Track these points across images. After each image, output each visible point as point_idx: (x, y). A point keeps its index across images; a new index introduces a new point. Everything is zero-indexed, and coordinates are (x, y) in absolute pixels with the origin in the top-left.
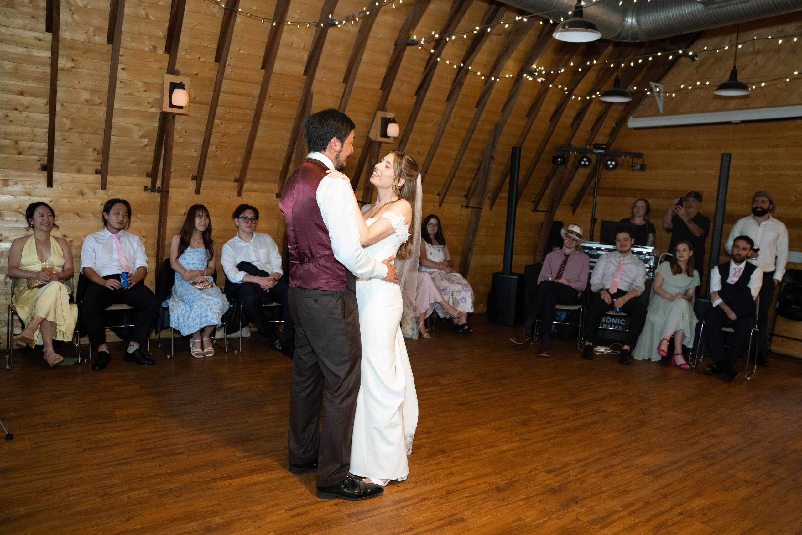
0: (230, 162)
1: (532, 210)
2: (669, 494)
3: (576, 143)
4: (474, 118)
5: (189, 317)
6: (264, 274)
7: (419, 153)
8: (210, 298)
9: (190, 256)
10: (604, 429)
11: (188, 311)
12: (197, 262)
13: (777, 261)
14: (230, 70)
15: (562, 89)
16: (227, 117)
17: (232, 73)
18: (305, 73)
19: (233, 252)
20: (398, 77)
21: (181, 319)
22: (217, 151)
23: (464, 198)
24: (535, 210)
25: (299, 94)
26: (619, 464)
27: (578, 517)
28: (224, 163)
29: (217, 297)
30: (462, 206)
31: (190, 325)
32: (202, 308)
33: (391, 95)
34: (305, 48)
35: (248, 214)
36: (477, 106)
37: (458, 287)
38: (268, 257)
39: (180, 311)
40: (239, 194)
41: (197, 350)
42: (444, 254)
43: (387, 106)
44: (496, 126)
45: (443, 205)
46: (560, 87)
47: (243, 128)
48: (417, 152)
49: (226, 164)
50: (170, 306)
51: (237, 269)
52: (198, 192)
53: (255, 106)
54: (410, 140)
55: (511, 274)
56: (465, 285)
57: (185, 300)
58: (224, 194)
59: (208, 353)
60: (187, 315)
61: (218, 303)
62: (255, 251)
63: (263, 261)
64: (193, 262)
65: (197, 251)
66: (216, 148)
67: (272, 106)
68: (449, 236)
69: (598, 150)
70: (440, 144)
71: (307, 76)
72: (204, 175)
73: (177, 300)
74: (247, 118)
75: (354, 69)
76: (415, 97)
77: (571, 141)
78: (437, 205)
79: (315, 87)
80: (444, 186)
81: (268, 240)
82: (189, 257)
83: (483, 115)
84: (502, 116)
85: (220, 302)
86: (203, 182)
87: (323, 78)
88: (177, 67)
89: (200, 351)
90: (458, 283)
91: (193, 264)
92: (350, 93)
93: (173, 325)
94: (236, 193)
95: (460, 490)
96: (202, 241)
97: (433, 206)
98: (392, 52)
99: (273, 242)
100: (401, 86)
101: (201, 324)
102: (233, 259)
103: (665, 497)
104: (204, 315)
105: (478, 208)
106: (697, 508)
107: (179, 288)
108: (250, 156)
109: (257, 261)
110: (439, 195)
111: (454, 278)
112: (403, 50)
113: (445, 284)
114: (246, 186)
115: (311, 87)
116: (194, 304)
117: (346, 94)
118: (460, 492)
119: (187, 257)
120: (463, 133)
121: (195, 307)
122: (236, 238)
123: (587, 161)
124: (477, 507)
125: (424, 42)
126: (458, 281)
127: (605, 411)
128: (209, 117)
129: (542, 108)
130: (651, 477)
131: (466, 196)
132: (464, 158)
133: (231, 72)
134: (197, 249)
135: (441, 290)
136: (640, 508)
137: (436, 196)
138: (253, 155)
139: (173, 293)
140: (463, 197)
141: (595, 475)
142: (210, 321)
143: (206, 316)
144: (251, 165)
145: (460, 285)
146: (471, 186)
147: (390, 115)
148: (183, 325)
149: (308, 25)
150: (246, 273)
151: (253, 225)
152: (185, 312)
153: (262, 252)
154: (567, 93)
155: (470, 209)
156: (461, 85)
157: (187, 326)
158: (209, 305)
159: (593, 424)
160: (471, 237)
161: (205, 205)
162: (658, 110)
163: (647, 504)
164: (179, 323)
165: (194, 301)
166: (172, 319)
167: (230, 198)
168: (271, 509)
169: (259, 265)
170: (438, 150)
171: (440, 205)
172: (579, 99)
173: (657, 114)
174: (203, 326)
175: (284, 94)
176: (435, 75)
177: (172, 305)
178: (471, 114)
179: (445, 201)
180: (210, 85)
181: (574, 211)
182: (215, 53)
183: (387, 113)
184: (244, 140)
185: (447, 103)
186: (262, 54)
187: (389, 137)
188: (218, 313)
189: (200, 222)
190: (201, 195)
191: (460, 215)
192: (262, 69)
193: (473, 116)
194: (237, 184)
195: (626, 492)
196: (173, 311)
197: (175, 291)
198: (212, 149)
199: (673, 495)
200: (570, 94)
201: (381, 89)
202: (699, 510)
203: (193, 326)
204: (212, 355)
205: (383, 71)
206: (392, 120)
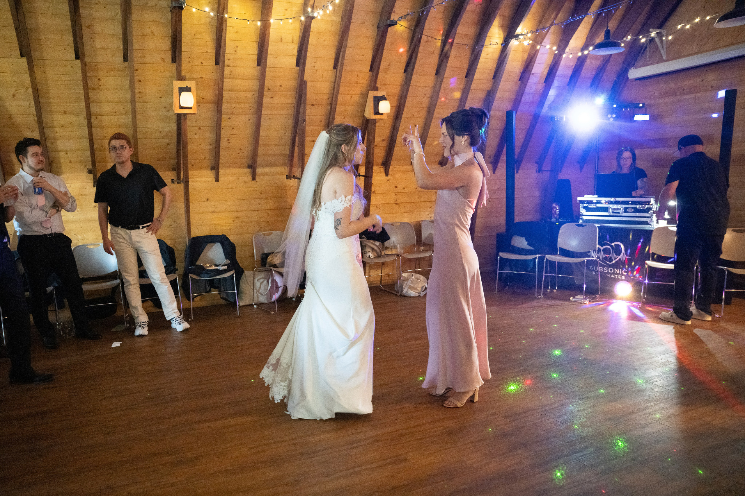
0: (242, 151)
1: (536, 171)
16: (233, 112)
18: (298, 64)
22: (228, 143)
25: (294, 84)
33: (381, 75)
34: (294, 42)
36: (467, 76)
40: (254, 178)
44: (489, 93)
46: (548, 47)
49: (239, 153)
52: (217, 180)
53: (256, 99)
66: (228, 140)
67: (271, 98)
71: (299, 67)
72: (220, 165)
74: (251, 110)
75: (342, 54)
76: (405, 74)
79: (308, 76)
83: (474, 84)
84: (494, 82)
86: (220, 171)
87: (314, 67)
88: (183, 74)
92: (341, 78)
94: (251, 178)
98: (375, 35)
100: (389, 66)
108: (258, 143)
112: (385, 32)
114: (259, 170)
115: (304, 75)
117: (337, 80)
128: (216, 114)
129: (533, 72)
138: (260, 143)
144: (260, 151)
147: (380, 94)
154: (556, 52)
156: (447, 58)
162: (662, 56)
167: (246, 183)
172: (571, 56)
173: (660, 61)
175: (281, 86)
176: (420, 52)
178: (461, 84)
182: (214, 59)
183: (379, 92)
184: (251, 130)
185: (436, 77)
186: (256, 52)
187: (382, 114)
190: (220, 182)
192: (257, 66)
193: (464, 86)
194: (251, 170)
198: (223, 141)
201: (370, 70)
205: (370, 53)
206: (383, 98)
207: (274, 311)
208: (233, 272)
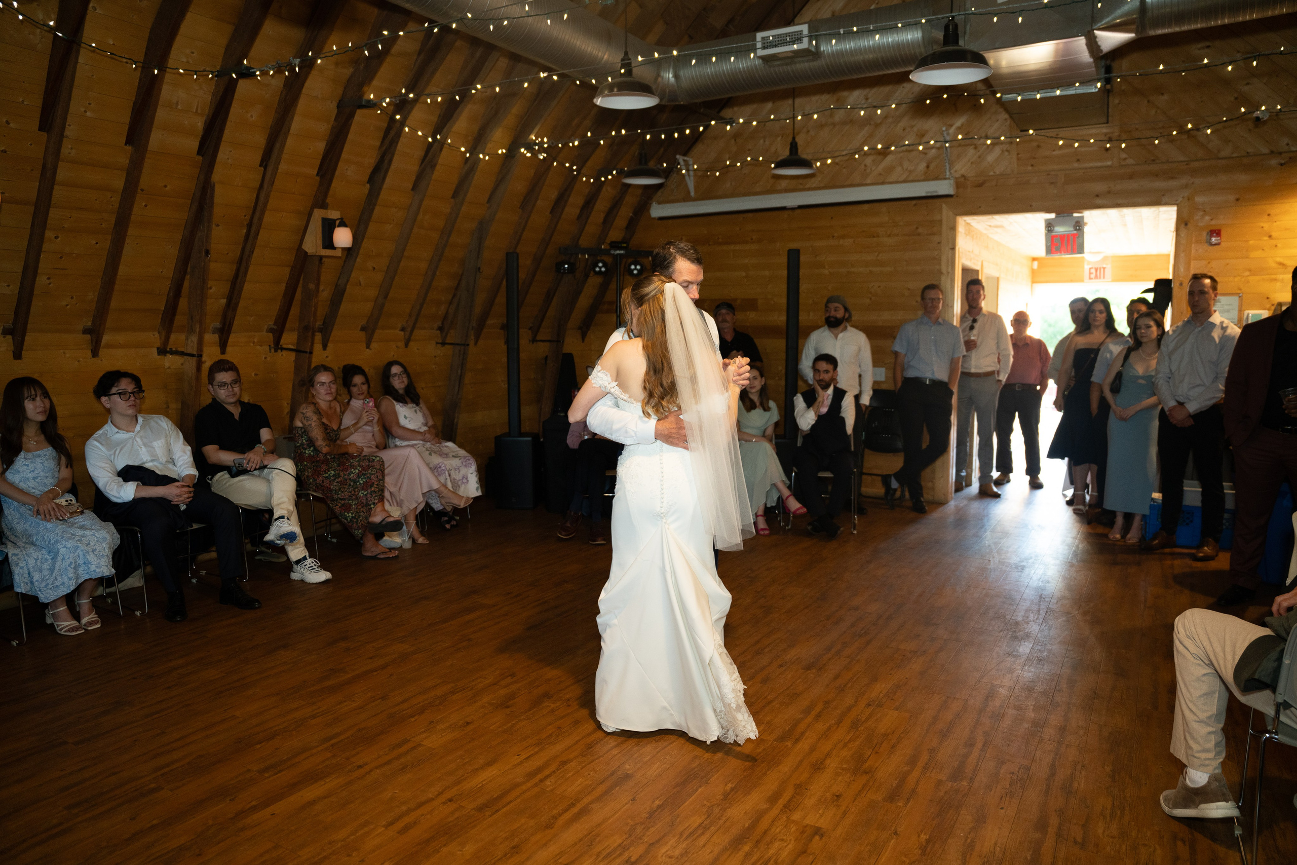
0: (74, 301)
1: (530, 341)
3: (584, 242)
4: (451, 214)
5: (52, 570)
6: (166, 480)
7: (374, 269)
8: (87, 532)
9: (28, 465)
11: (46, 560)
12: (42, 474)
13: (862, 381)
14: (70, 147)
15: (570, 168)
16: (66, 226)
17: (74, 151)
18: (200, 152)
19: (108, 453)
20: (344, 155)
21: (36, 576)
22: (50, 284)
23: (438, 332)
24: (534, 340)
25: (190, 185)
28: (64, 303)
29: (100, 530)
30: (437, 343)
31: (57, 584)
32: (76, 551)
33: (334, 184)
34: (199, 111)
35: (126, 385)
36: (454, 196)
37: (455, 462)
38: (169, 451)
39: (31, 562)
40: (95, 353)
41: (67, 623)
42: (423, 417)
43: (329, 199)
45: (411, 343)
46: (567, 165)
47: (97, 243)
49: (67, 305)
50: (10, 555)
51: (121, 479)
52: (18, 355)
53: (117, 205)
54: (362, 251)
55: (521, 435)
56: (465, 457)
57: (38, 543)
58: (67, 355)
59: (91, 623)
60: (48, 567)
61: (105, 539)
62: (145, 445)
63: (163, 459)
64: (35, 475)
65: (39, 456)
66: (49, 279)
67: (146, 206)
68: (423, 389)
69: (616, 250)
70: (405, 254)
71: (202, 156)
72: (29, 326)
73: (21, 544)
74: (103, 225)
75: (278, 145)
76: (369, 186)
77: (578, 239)
78: (402, 344)
79: (217, 175)
80: (411, 316)
81: (165, 424)
82: (26, 467)
83: (465, 209)
85: (107, 536)
86: (26, 338)
87: (228, 159)
89: (74, 623)
90: (453, 456)
91: (34, 478)
92: (273, 182)
93: (21, 587)
94: (89, 353)
96: (42, 437)
97: (397, 347)
98: (333, 119)
99: (174, 427)
100: (348, 170)
101: (77, 578)
102: (110, 463)
104: (81, 562)
105: (464, 345)
107: (18, 523)
109: (152, 461)
110: (403, 329)
111: (445, 450)
112: (352, 115)
113: (436, 460)
114: (106, 338)
115: (212, 174)
116: (60, 546)
117: (265, 186)
119: (21, 469)
120: (437, 236)
121: (63, 551)
122: (109, 428)
123: (603, 266)
125: (387, 104)
126: (454, 454)
128: (32, 225)
129: (542, 194)
131: (440, 329)
132: (438, 273)
133: (71, 149)
134: (38, 452)
135: (435, 470)
137: (400, 332)
138: (116, 287)
139: (8, 533)
140: (437, 330)
142: (95, 571)
143: (84, 563)
144: (114, 304)
145: (458, 459)
146: (447, 313)
148: (43, 584)
149: (210, 76)
150: (137, 483)
151: (138, 401)
152: (42, 563)
153: (159, 445)
154: (575, 173)
155: (447, 347)
156: (434, 166)
157: (50, 587)
158: (88, 544)
160: (457, 388)
161: (36, 376)
164: (32, 583)
165: (57, 541)
166: (17, 579)
167: (79, 361)
168: (362, 832)
169: (155, 466)
170: (402, 263)
171: (406, 345)
172: (591, 180)
174: (80, 581)
175: (166, 186)
176: (396, 152)
177: (14, 554)
179: (412, 338)
180: (32, 170)
181: (583, 336)
182: (38, 115)
183: (330, 212)
184: (99, 264)
185: (413, 193)
186: (127, 120)
187: (336, 248)
188: (107, 556)
189: (36, 408)
190: (25, 360)
191: (435, 357)
192: (126, 145)
194: (88, 336)
196: (17, 565)
197: (11, 529)
198: (41, 280)
201: (318, 174)
203: (63, 584)
204: (98, 626)
205: (321, 146)
206: (340, 223)
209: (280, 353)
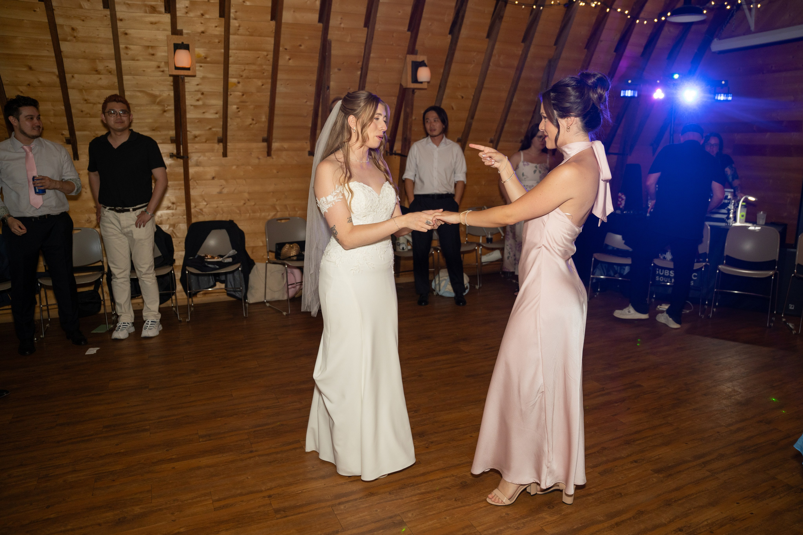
0: (254, 122)
2: (675, 501)
4: (522, 55)
7: (462, 97)
10: (629, 409)
15: (622, 12)
16: (243, 75)
17: (240, 28)
18: (319, 21)
20: (424, 15)
22: (238, 111)
25: (317, 43)
26: (628, 456)
27: (544, 528)
28: (249, 123)
33: (421, 36)
36: (524, 41)
40: (269, 154)
43: (417, 47)
44: (550, 61)
46: (619, 10)
47: (263, 85)
48: (460, 97)
49: (251, 124)
52: (225, 155)
53: (272, 59)
54: (449, 84)
58: (253, 155)
66: (238, 108)
67: (290, 59)
70: (485, 86)
71: (322, 23)
72: (229, 137)
74: (265, 74)
76: (450, 36)
79: (333, 35)
80: (496, 132)
83: (532, 50)
84: (556, 49)
86: (228, 145)
87: (340, 24)
88: (180, 27)
92: (373, 38)
94: (265, 154)
95: (417, 484)
100: (431, 25)
103: (668, 504)
106: (706, 523)
114: (275, 145)
115: (328, 34)
117: (368, 40)
118: (416, 486)
120: (512, 72)
124: (427, 507)
127: (639, 386)
128: (222, 76)
129: (602, 38)
130: (661, 476)
133: (238, 26)
136: (630, 519)
138: (275, 112)
141: (591, 470)
144: (277, 123)
147: (420, 58)
154: (629, 17)
156: (501, 18)
159: (616, 403)
162: (749, 27)
163: (641, 513)
167: (259, 159)
170: (483, 93)
172: (645, 22)
173: (748, 32)
175: (300, 46)
176: (468, 9)
178: (519, 51)
180: (219, 42)
181: (654, 152)
182: (218, 8)
183: (418, 56)
184: (265, 98)
185: (487, 40)
186: (270, 4)
187: (421, 83)
190: (229, 158)
192: (271, 20)
193: (521, 52)
194: (265, 144)
195: (620, 495)
198: (232, 109)
199: (680, 502)
200: (634, 18)
201: (409, 30)
202: (707, 525)
206: (422, 64)
207: (287, 311)
208: (239, 265)
209: (394, 156)
